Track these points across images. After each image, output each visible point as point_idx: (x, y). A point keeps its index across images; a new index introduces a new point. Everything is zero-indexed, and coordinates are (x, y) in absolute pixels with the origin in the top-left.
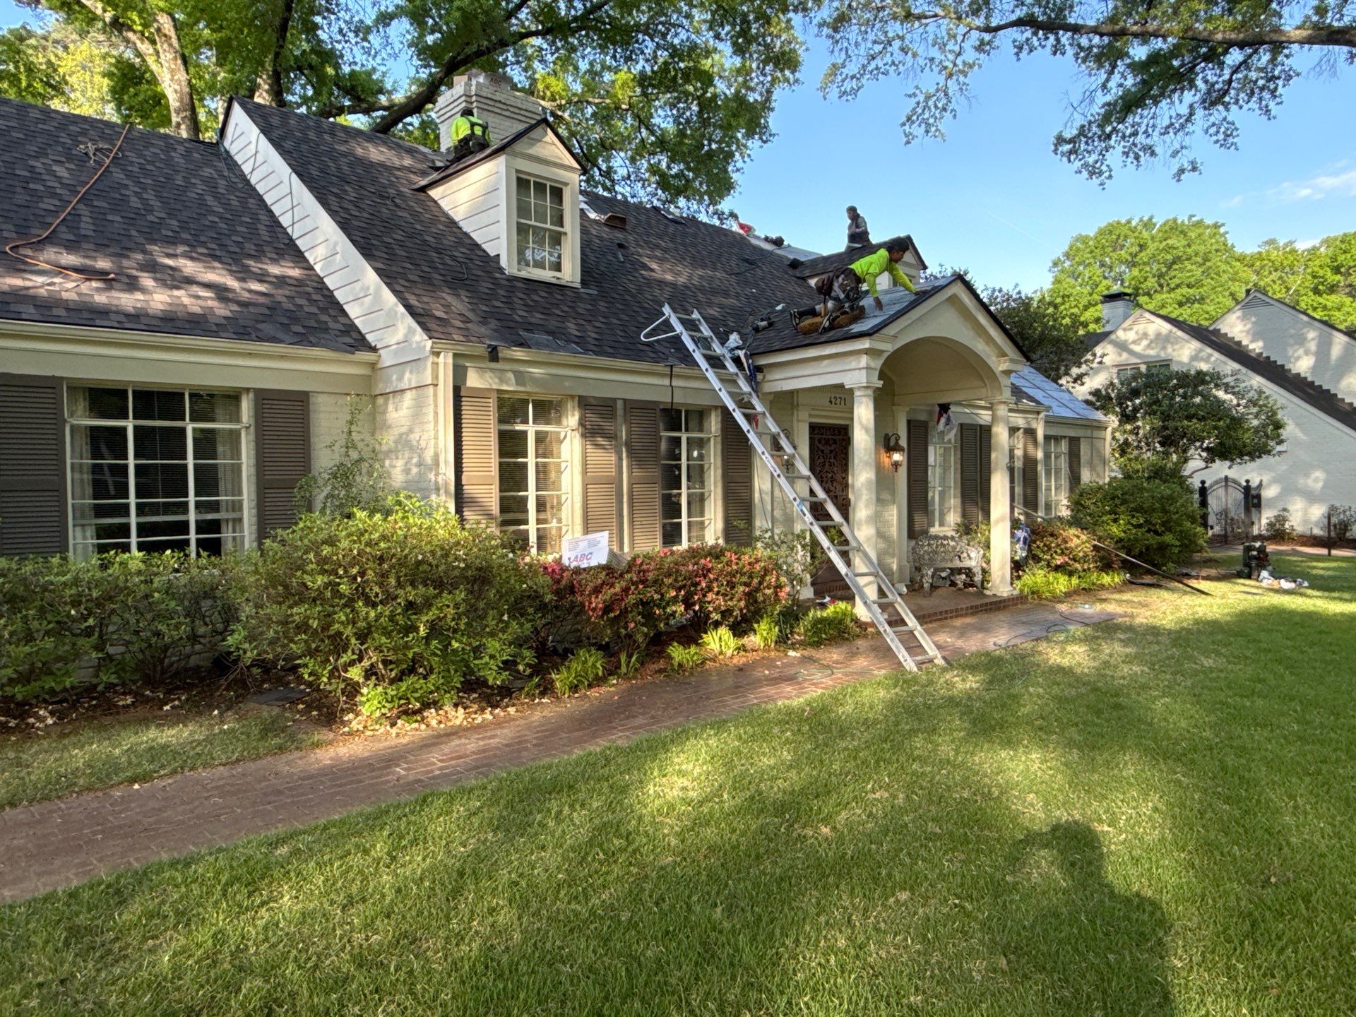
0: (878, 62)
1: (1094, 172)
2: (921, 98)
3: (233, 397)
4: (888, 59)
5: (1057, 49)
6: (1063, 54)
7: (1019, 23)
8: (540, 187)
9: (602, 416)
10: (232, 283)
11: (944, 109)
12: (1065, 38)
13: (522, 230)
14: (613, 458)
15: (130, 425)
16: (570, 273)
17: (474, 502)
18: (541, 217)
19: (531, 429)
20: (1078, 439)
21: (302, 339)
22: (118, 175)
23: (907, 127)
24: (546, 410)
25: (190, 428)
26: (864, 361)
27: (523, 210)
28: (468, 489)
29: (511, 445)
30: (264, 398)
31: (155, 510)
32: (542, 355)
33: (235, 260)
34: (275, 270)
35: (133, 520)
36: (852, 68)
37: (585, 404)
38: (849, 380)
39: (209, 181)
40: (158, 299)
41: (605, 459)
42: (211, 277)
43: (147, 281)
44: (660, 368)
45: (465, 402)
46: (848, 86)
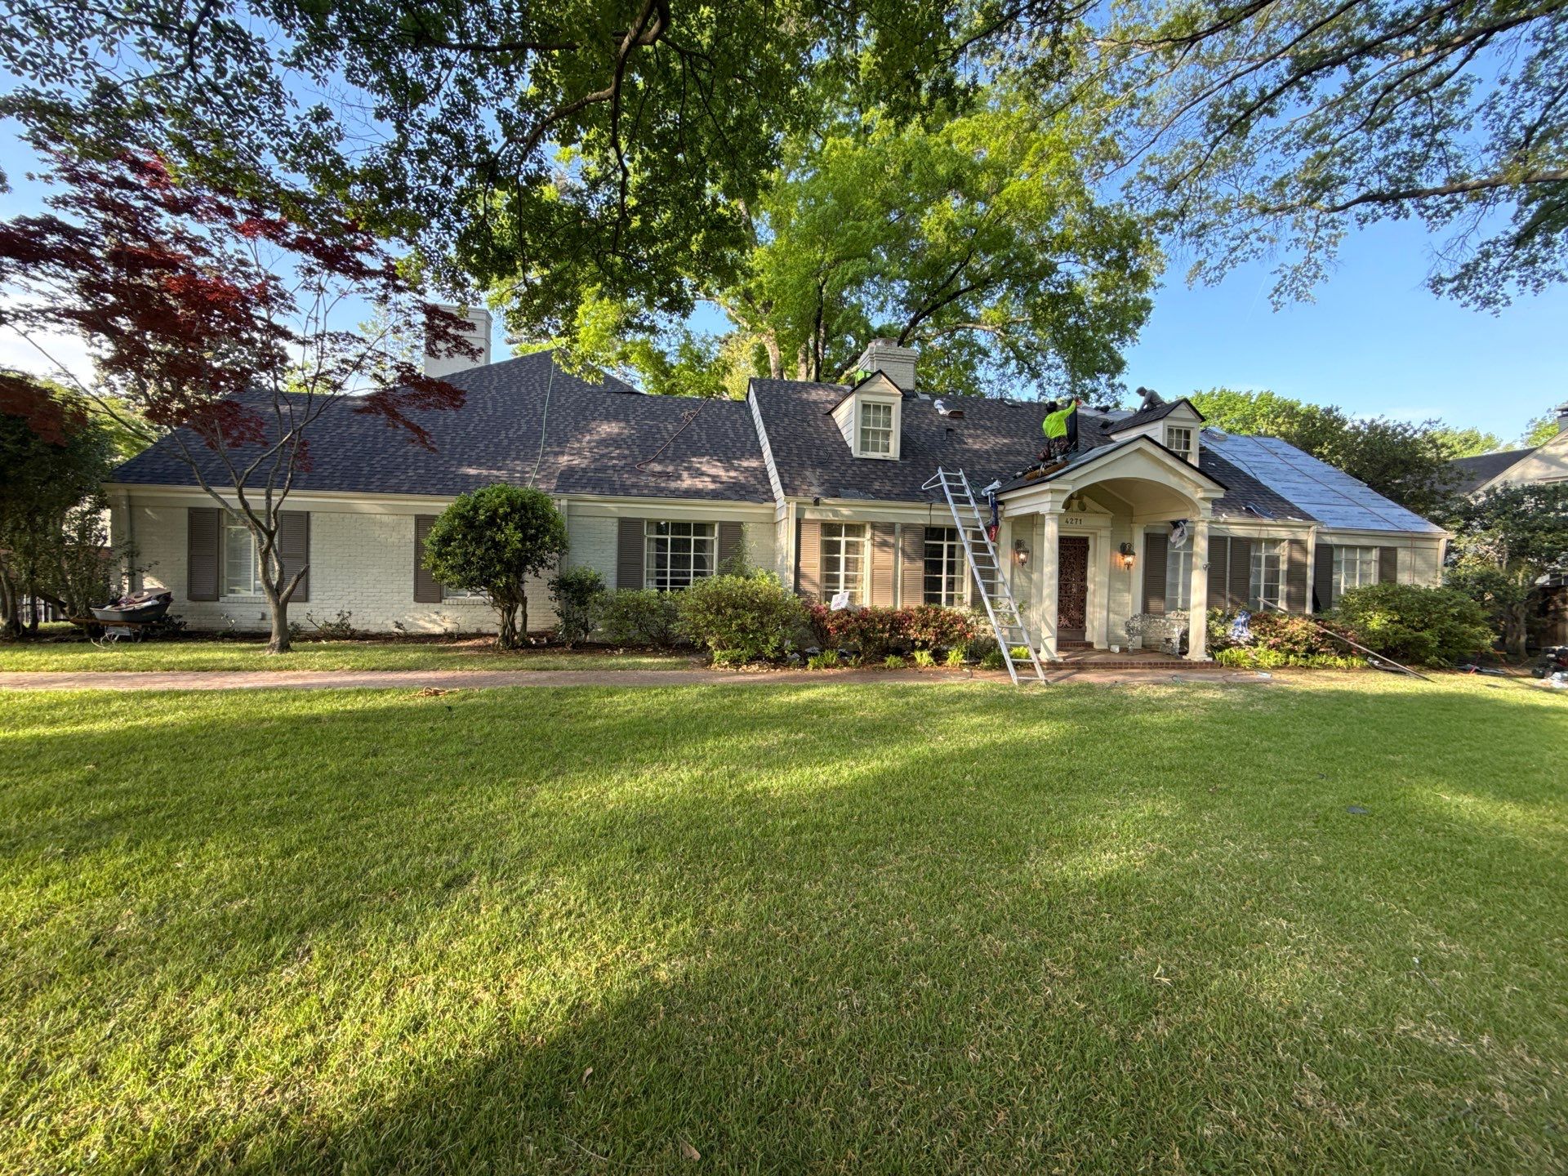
0: (1239, 253)
1: (1487, 302)
2: (1288, 272)
3: (711, 525)
4: (1247, 248)
5: (1401, 213)
6: (1407, 216)
7: (1364, 199)
8: (877, 407)
9: (885, 533)
10: (721, 472)
11: (1315, 276)
12: (1407, 203)
13: (864, 432)
14: (892, 557)
15: (669, 537)
16: (894, 452)
17: (805, 576)
18: (876, 423)
19: (843, 540)
20: (1394, 549)
21: (742, 498)
22: (693, 425)
23: (1275, 298)
24: (854, 529)
25: (693, 538)
26: (1049, 497)
27: (865, 421)
28: (803, 570)
29: (831, 548)
30: (723, 525)
31: (678, 574)
32: (847, 501)
33: (727, 460)
34: (745, 464)
35: (669, 578)
36: (1215, 262)
37: (874, 526)
38: (1044, 509)
39: (734, 423)
40: (687, 482)
41: (886, 558)
42: (713, 471)
43: (685, 475)
44: (923, 505)
45: (803, 526)
46: (1212, 275)
